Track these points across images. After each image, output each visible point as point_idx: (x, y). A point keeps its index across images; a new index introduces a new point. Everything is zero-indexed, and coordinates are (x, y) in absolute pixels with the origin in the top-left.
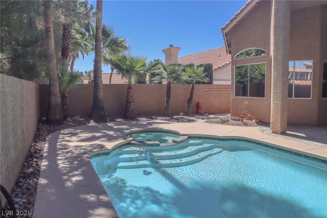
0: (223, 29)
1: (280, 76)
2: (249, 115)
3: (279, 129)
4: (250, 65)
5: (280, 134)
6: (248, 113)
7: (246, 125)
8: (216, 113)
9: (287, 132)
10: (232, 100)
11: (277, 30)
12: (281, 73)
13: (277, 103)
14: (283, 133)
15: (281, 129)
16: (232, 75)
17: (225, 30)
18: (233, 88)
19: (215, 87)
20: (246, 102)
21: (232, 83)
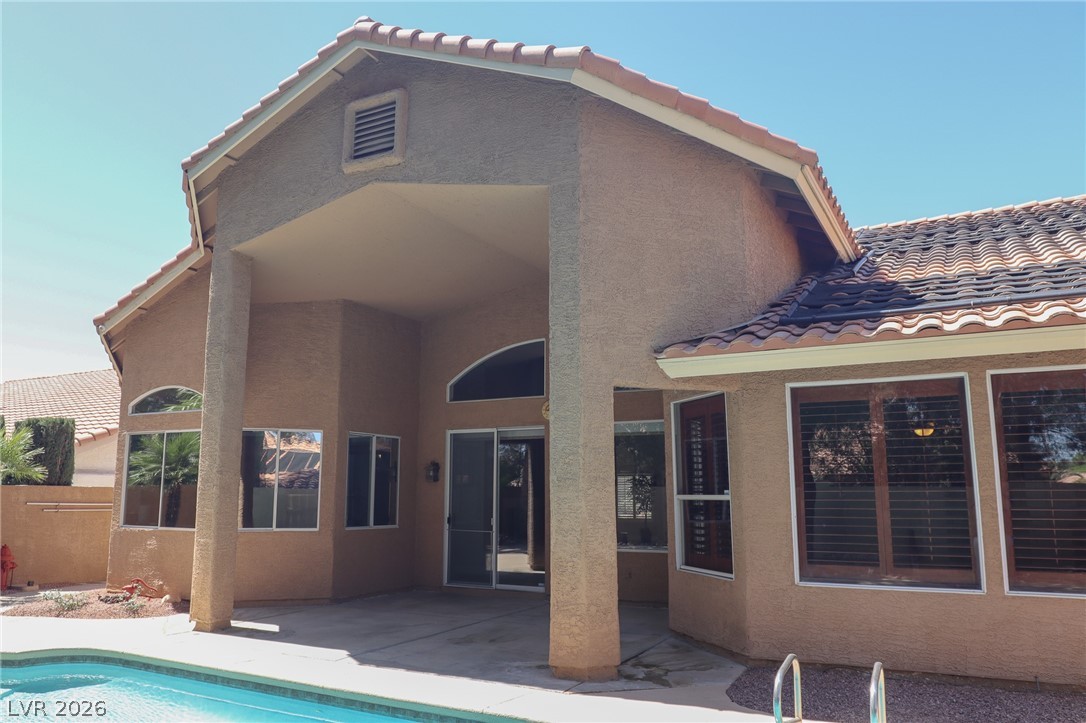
0: (98, 322)
1: (215, 470)
2: (158, 583)
3: (208, 618)
4: (168, 434)
5: (212, 631)
6: (154, 576)
7: (134, 612)
8: (74, 584)
9: (234, 623)
10: (113, 539)
11: (213, 351)
12: (218, 461)
13: (206, 544)
14: (223, 628)
15: (214, 616)
16: (118, 459)
17: (103, 324)
18: (120, 501)
19: (79, 496)
20: (152, 543)
21: (118, 483)
